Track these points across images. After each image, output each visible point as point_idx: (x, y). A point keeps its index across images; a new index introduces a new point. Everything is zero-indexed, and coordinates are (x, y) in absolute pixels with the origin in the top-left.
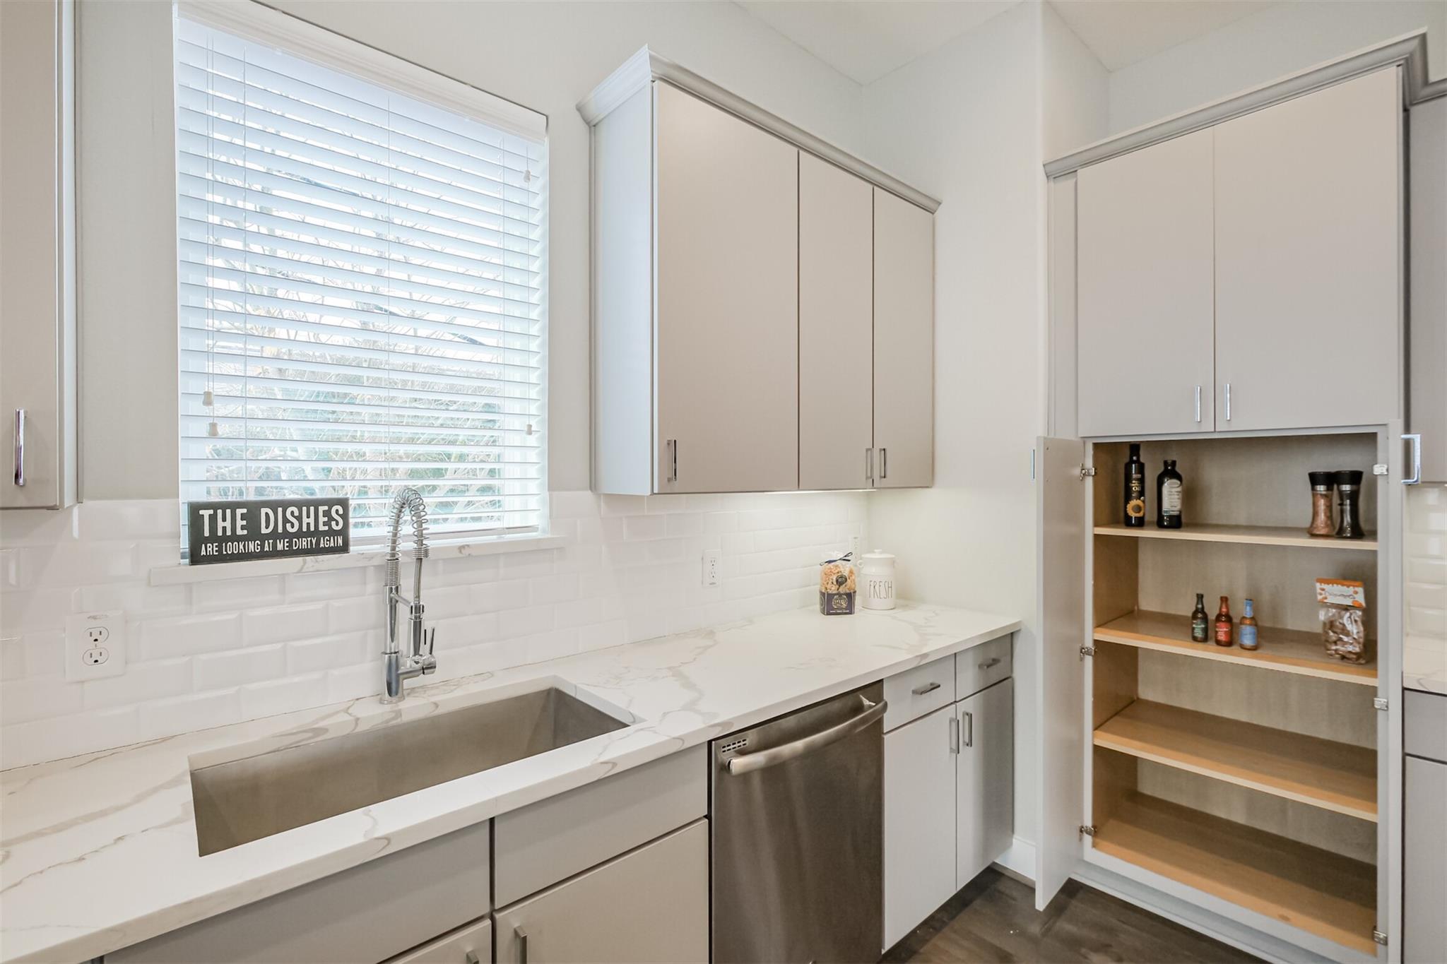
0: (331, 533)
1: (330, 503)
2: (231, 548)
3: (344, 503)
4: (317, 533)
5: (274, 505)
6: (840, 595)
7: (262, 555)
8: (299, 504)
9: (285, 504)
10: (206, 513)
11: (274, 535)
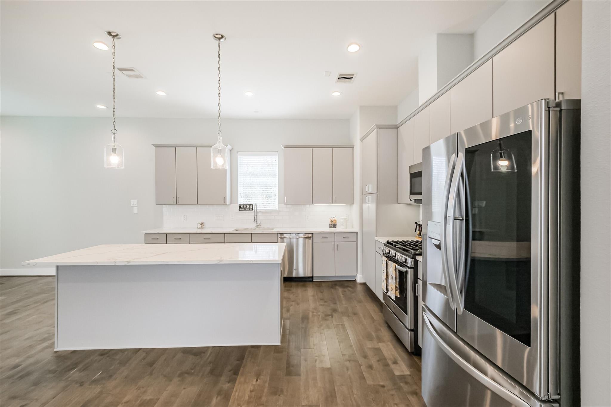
0: (251, 208)
1: (251, 205)
2: (242, 209)
3: (252, 205)
4: (250, 208)
5: (246, 205)
6: (332, 224)
7: (244, 210)
8: (248, 205)
9: (247, 205)
10: (240, 205)
11: (246, 208)
